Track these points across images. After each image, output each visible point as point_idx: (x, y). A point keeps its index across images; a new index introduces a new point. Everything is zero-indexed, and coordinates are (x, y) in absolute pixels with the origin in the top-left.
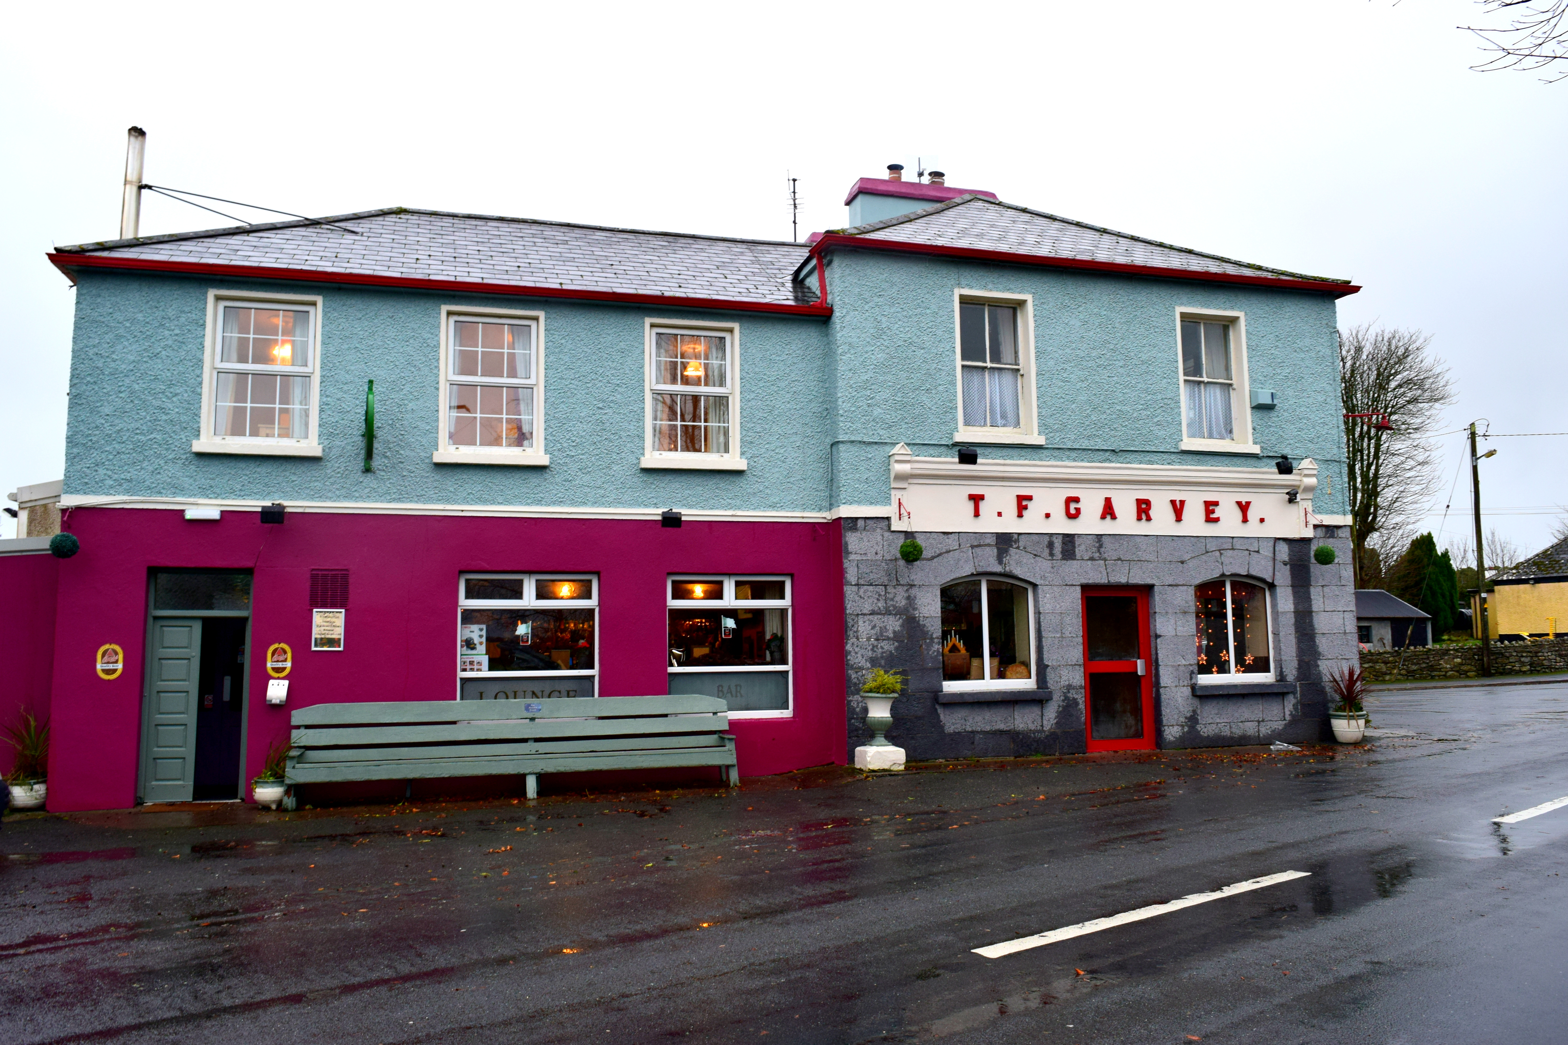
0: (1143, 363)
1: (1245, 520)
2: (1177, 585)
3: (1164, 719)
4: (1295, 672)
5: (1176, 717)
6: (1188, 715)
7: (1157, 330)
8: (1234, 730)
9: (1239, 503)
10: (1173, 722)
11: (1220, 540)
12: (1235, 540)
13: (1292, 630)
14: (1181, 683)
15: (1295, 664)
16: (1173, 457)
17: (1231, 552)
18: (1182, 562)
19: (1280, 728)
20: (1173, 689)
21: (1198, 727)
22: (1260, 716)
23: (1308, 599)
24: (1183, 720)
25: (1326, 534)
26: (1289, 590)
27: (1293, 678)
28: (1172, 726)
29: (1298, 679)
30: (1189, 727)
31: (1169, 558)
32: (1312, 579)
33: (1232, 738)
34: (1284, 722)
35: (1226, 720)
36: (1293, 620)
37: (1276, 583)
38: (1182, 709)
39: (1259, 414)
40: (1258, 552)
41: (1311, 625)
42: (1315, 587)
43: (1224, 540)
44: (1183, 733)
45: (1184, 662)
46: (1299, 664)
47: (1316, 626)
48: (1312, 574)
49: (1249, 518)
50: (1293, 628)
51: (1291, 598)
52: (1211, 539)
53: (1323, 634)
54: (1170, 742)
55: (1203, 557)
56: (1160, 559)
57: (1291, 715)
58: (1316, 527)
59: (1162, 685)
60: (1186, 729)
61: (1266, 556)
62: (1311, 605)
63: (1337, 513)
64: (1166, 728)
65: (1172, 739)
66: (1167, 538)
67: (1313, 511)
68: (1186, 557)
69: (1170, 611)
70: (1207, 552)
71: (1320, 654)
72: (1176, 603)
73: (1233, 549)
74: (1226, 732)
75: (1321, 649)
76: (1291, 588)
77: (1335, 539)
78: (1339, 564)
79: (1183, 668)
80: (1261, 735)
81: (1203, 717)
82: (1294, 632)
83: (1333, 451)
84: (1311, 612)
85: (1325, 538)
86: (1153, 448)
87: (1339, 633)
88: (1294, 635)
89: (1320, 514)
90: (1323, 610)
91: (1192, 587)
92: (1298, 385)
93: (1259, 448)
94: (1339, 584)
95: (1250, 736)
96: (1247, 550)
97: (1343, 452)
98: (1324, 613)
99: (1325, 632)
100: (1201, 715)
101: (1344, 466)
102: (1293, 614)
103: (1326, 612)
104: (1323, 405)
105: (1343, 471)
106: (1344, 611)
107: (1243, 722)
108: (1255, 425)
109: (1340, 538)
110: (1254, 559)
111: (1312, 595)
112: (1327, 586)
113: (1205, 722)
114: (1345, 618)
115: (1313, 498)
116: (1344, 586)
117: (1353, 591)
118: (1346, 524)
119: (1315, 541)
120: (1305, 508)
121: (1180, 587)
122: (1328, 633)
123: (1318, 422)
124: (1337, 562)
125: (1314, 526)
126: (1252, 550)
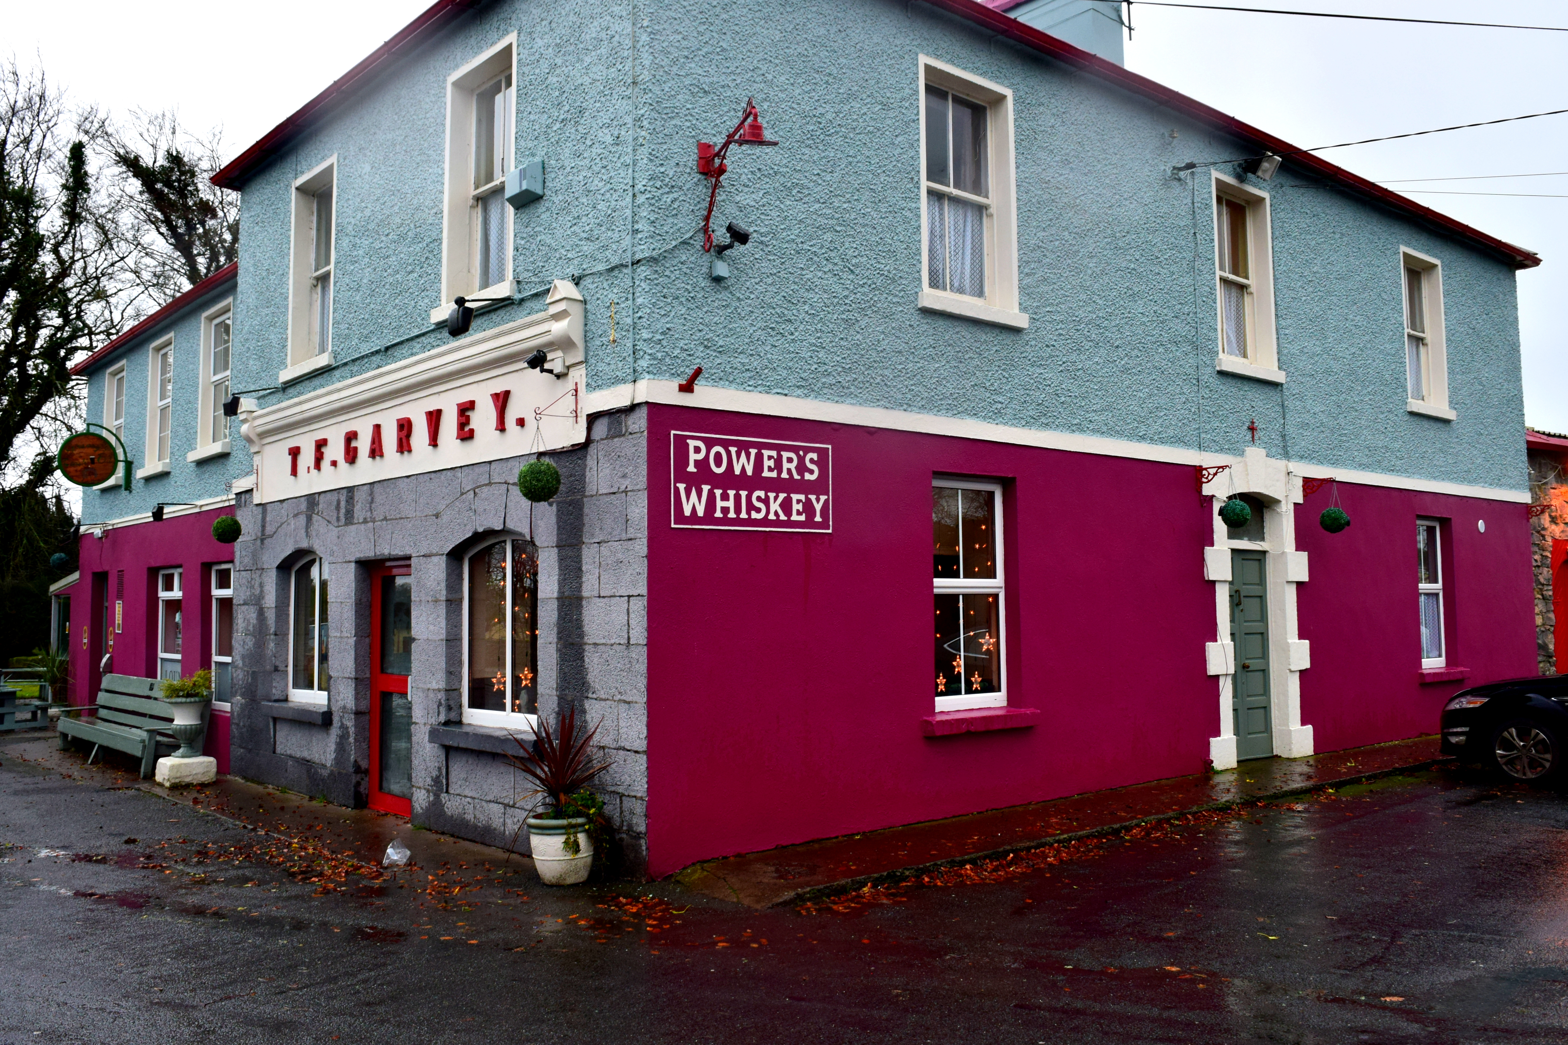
1: (501, 427)
2: (430, 556)
3: (414, 775)
4: (553, 722)
5: (423, 773)
6: (434, 774)
8: (477, 814)
9: (496, 397)
10: (421, 782)
11: (476, 470)
12: (492, 466)
13: (553, 635)
14: (430, 720)
15: (555, 702)
16: (431, 339)
17: (488, 487)
18: (437, 516)
20: (422, 727)
21: (443, 798)
23: (579, 573)
24: (429, 780)
25: (607, 428)
26: (554, 556)
28: (420, 788)
30: (434, 794)
31: (426, 511)
32: (585, 529)
33: (474, 827)
35: (473, 794)
36: (555, 615)
37: (537, 542)
38: (428, 765)
39: (524, 217)
41: (579, 626)
42: (589, 545)
43: (481, 469)
44: (429, 803)
45: (435, 685)
47: (586, 629)
48: (586, 520)
50: (555, 630)
51: (556, 571)
52: (465, 471)
53: (595, 644)
55: (458, 503)
56: (418, 514)
58: (592, 418)
59: (412, 718)
60: (431, 797)
62: (581, 585)
63: (623, 381)
64: (414, 789)
65: (418, 809)
66: (426, 478)
67: (588, 385)
68: (441, 507)
69: (423, 598)
70: (462, 494)
71: (588, 687)
72: (428, 584)
73: (490, 483)
74: (470, 815)
75: (590, 677)
76: (556, 550)
77: (622, 439)
78: (626, 492)
79: (431, 695)
80: (507, 833)
81: (450, 781)
82: (556, 640)
83: (622, 246)
84: (580, 599)
85: (606, 438)
86: (416, 332)
87: (620, 644)
88: (555, 646)
89: (597, 389)
90: (596, 593)
91: (444, 558)
92: (580, 128)
93: (515, 283)
94: (624, 536)
95: (495, 829)
96: (505, 483)
97: (641, 239)
98: (598, 600)
99: (598, 642)
100: (447, 779)
101: (643, 271)
102: (556, 601)
103: (602, 600)
104: (613, 150)
105: (637, 283)
106: (629, 596)
107: (490, 801)
108: (519, 241)
109: (631, 434)
110: (512, 498)
111: (584, 562)
112: (606, 542)
113: (451, 791)
114: (631, 611)
115: (586, 359)
116: (631, 539)
117: (644, 551)
118: (636, 402)
119: (592, 450)
120: (576, 384)
121: (433, 558)
122: (603, 644)
123: (602, 192)
124: (623, 488)
125: (588, 416)
126: (511, 482)
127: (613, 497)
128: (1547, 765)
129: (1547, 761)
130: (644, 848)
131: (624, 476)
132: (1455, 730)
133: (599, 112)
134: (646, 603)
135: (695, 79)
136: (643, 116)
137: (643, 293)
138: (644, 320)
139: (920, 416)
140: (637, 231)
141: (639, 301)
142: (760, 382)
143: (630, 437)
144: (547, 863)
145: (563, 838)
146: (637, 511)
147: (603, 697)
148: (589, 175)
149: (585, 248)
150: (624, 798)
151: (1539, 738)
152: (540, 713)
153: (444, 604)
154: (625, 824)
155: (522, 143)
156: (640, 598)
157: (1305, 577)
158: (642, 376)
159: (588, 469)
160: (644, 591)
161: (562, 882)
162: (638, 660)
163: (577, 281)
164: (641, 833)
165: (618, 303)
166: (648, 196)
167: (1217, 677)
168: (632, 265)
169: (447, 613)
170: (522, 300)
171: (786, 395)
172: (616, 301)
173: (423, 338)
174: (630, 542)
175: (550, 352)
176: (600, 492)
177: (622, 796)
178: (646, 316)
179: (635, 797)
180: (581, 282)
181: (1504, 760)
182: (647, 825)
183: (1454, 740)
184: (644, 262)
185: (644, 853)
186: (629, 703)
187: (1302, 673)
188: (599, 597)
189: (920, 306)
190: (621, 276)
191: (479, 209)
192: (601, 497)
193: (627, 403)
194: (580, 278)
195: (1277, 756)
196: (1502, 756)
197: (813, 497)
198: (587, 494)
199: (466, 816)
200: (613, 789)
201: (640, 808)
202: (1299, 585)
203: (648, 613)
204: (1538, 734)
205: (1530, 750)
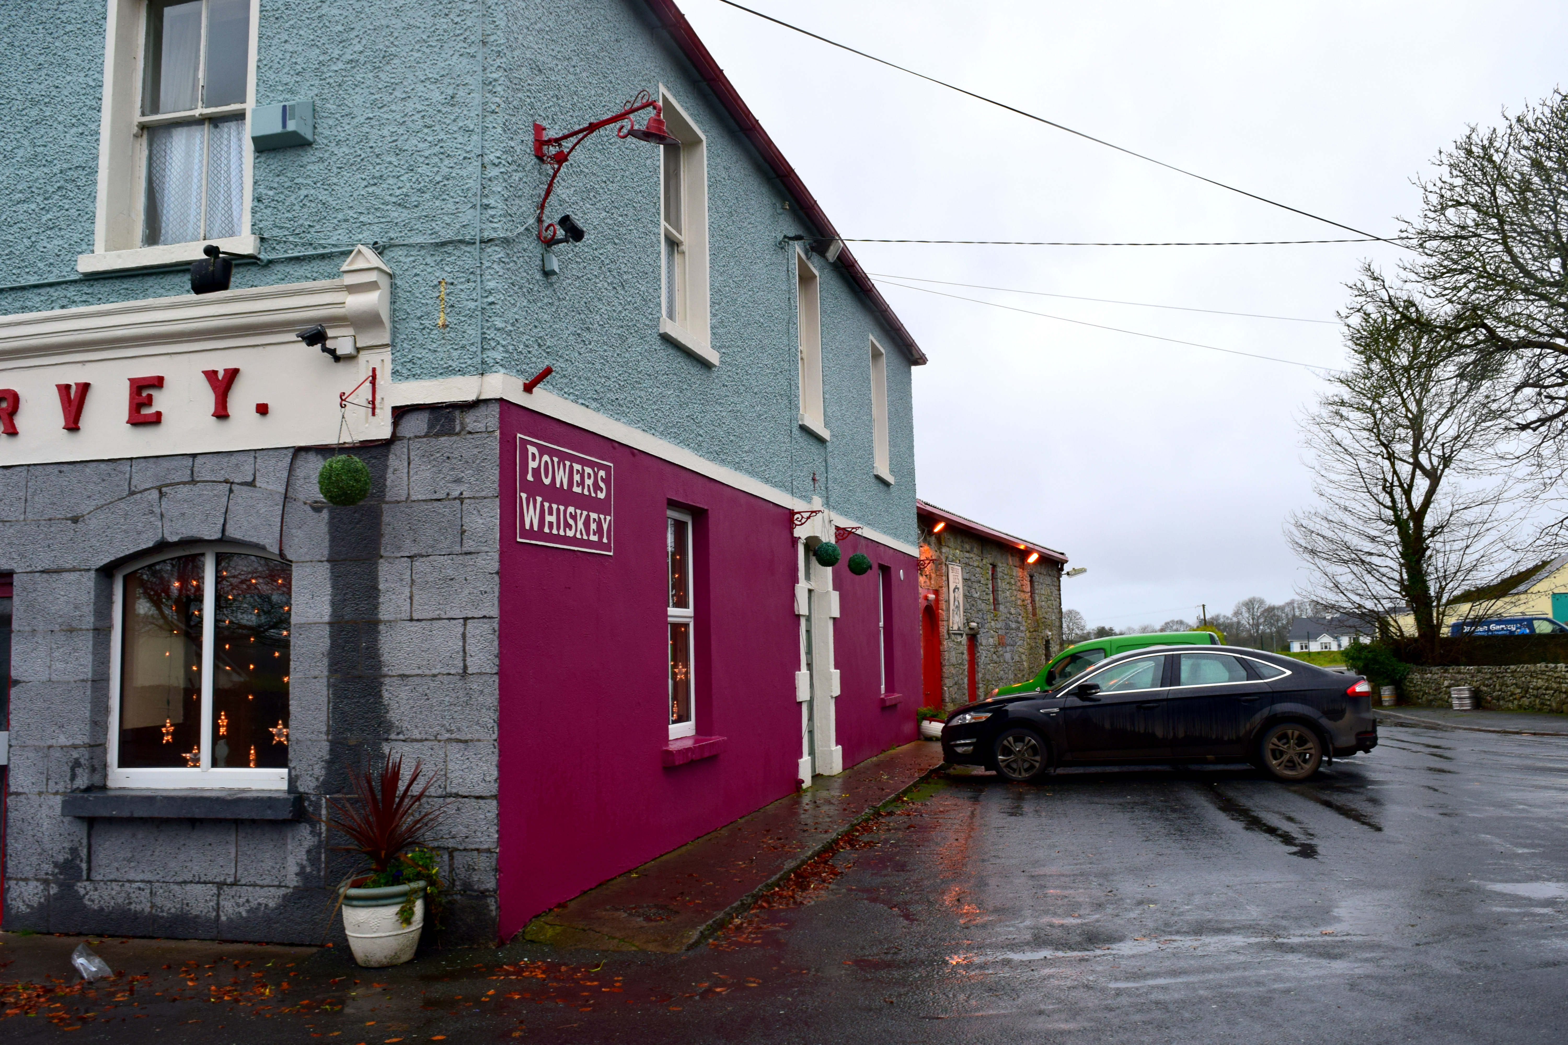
0: (34, 103)
1: (221, 413)
2: (59, 571)
3: (10, 864)
4: (319, 771)
5: (34, 860)
6: (61, 859)
7: (69, 28)
8: (159, 901)
9: (211, 375)
10: (29, 872)
11: (165, 463)
12: (199, 461)
13: (322, 668)
14: (52, 788)
15: (323, 749)
16: (71, 292)
17: (188, 487)
18: (75, 520)
19: (272, 904)
20: (34, 798)
21: (81, 887)
22: (227, 873)
23: (372, 592)
24: (48, 867)
25: (431, 426)
26: (323, 572)
27: (313, 784)
28: (26, 880)
29: (326, 787)
30: (60, 885)
31: (50, 513)
32: (384, 540)
33: (153, 919)
34: (283, 891)
35: (148, 876)
36: (325, 643)
37: (290, 555)
38: (48, 846)
39: (275, 163)
40: (252, 484)
41: (373, 655)
42: (392, 560)
43: (174, 463)
44: (48, 898)
45: (63, 740)
46: (332, 751)
47: (385, 658)
48: (386, 530)
49: (231, 410)
50: (326, 661)
51: (328, 589)
52: (143, 464)
53: (403, 676)
54: (19, 917)
55: (122, 505)
56: (30, 516)
57: (301, 873)
58: (400, 413)
59: (13, 789)
60: (54, 890)
61: (271, 493)
62: (376, 607)
63: (461, 372)
64: (12, 883)
65: (23, 908)
66: (49, 469)
67: (395, 373)
68: (85, 507)
69: (41, 628)
70: (132, 493)
71: (388, 727)
72: (53, 609)
73: (193, 482)
74: (142, 904)
75: (393, 716)
76: (327, 565)
77: (454, 438)
78: (461, 499)
79: (58, 754)
80: (223, 918)
81: (93, 865)
82: (326, 673)
83: (460, 220)
84: (376, 623)
85: (424, 436)
86: (33, 280)
87: (449, 674)
88: (325, 680)
89: (411, 379)
90: (406, 616)
91: (92, 574)
92: (382, 75)
93: (259, 240)
94: (457, 549)
95: (197, 916)
96: (226, 482)
97: (493, 216)
98: (409, 624)
99: (407, 673)
100: (89, 861)
101: (496, 252)
102: (328, 628)
103: (414, 623)
104: (444, 110)
105: (487, 264)
106: (466, 619)
107: (185, 882)
108: (262, 190)
109: (470, 433)
110: (240, 500)
111: (381, 579)
112: (423, 556)
113: (96, 876)
114: (468, 635)
115: (393, 341)
116: (470, 553)
117: (495, 566)
118: (483, 397)
119: (399, 448)
120: (374, 370)
121: (65, 575)
122: (418, 675)
123: (426, 153)
124: (456, 494)
125: (395, 409)
126: (236, 481)
127: (436, 504)
128: (1037, 765)
129: (1037, 761)
130: (493, 908)
131: (458, 481)
132: (958, 742)
133: (418, 63)
134: (496, 627)
135: (533, 54)
136: (495, 80)
137: (496, 276)
138: (498, 307)
139: (661, 442)
140: (487, 207)
141: (491, 285)
142: (571, 391)
143: (470, 436)
144: (378, 941)
145: (396, 909)
146: (481, 521)
147: (418, 737)
148: (401, 131)
149: (396, 214)
150: (456, 854)
151: (1030, 744)
152: (291, 765)
153: (91, 634)
154: (458, 883)
155: (271, 75)
156: (485, 620)
157: (837, 614)
158: (494, 369)
159: (390, 470)
160: (495, 612)
161: (395, 962)
162: (482, 692)
163: (380, 250)
164: (488, 890)
165: (452, 284)
166: (503, 170)
167: (801, 703)
168: (481, 242)
169: (94, 645)
170: (270, 262)
171: (587, 407)
172: (449, 280)
173: (51, 290)
174: (469, 557)
175: (330, 327)
176: (414, 498)
177: (451, 852)
178: (500, 302)
179: (477, 850)
180: (386, 252)
181: (1005, 763)
182: (498, 880)
183: (960, 750)
184: (497, 242)
185: (494, 913)
186: (466, 742)
187: (836, 698)
188: (411, 620)
189: (661, 331)
190: (456, 252)
191: (144, 141)
192: (413, 504)
193: (471, 397)
194: (384, 248)
195: (819, 774)
196: (1003, 761)
197: (602, 517)
198: (387, 499)
199: (133, 907)
200: (436, 844)
201: (485, 863)
202: (834, 619)
203: (500, 637)
204: (1030, 741)
205: (1023, 755)
